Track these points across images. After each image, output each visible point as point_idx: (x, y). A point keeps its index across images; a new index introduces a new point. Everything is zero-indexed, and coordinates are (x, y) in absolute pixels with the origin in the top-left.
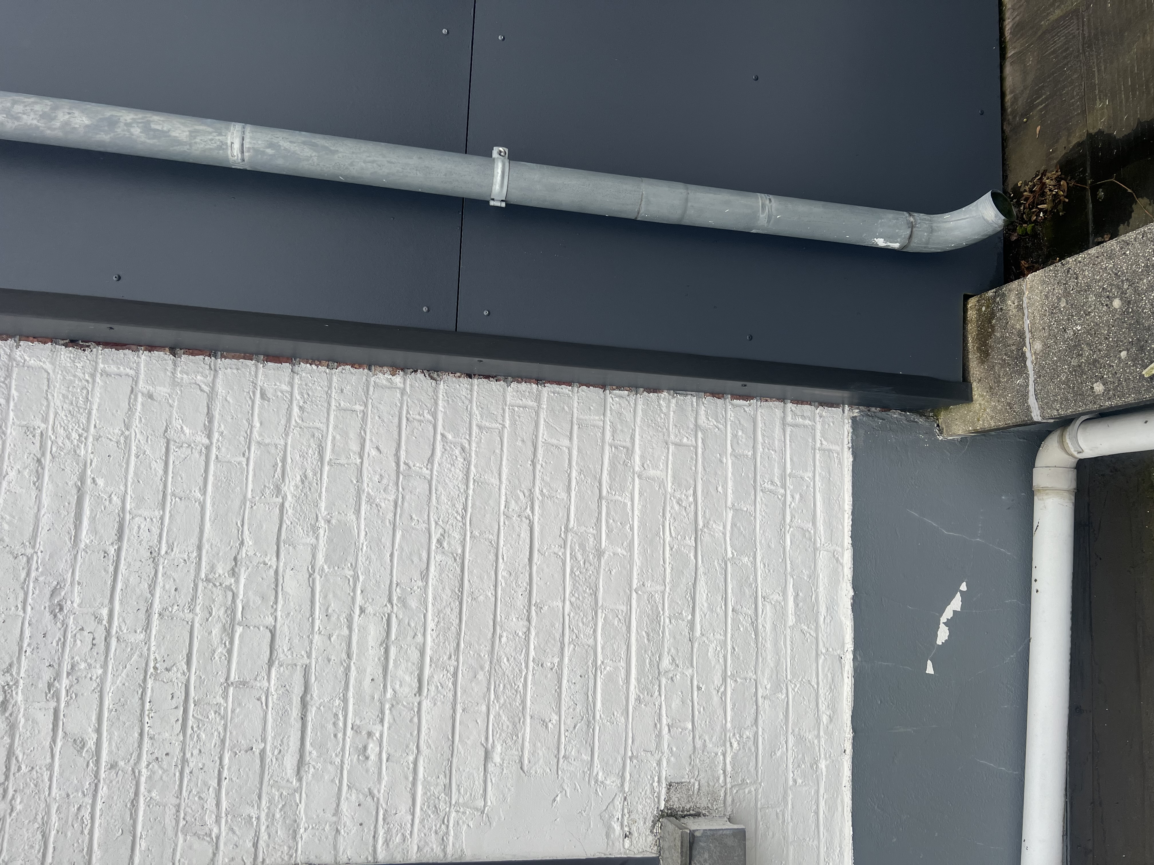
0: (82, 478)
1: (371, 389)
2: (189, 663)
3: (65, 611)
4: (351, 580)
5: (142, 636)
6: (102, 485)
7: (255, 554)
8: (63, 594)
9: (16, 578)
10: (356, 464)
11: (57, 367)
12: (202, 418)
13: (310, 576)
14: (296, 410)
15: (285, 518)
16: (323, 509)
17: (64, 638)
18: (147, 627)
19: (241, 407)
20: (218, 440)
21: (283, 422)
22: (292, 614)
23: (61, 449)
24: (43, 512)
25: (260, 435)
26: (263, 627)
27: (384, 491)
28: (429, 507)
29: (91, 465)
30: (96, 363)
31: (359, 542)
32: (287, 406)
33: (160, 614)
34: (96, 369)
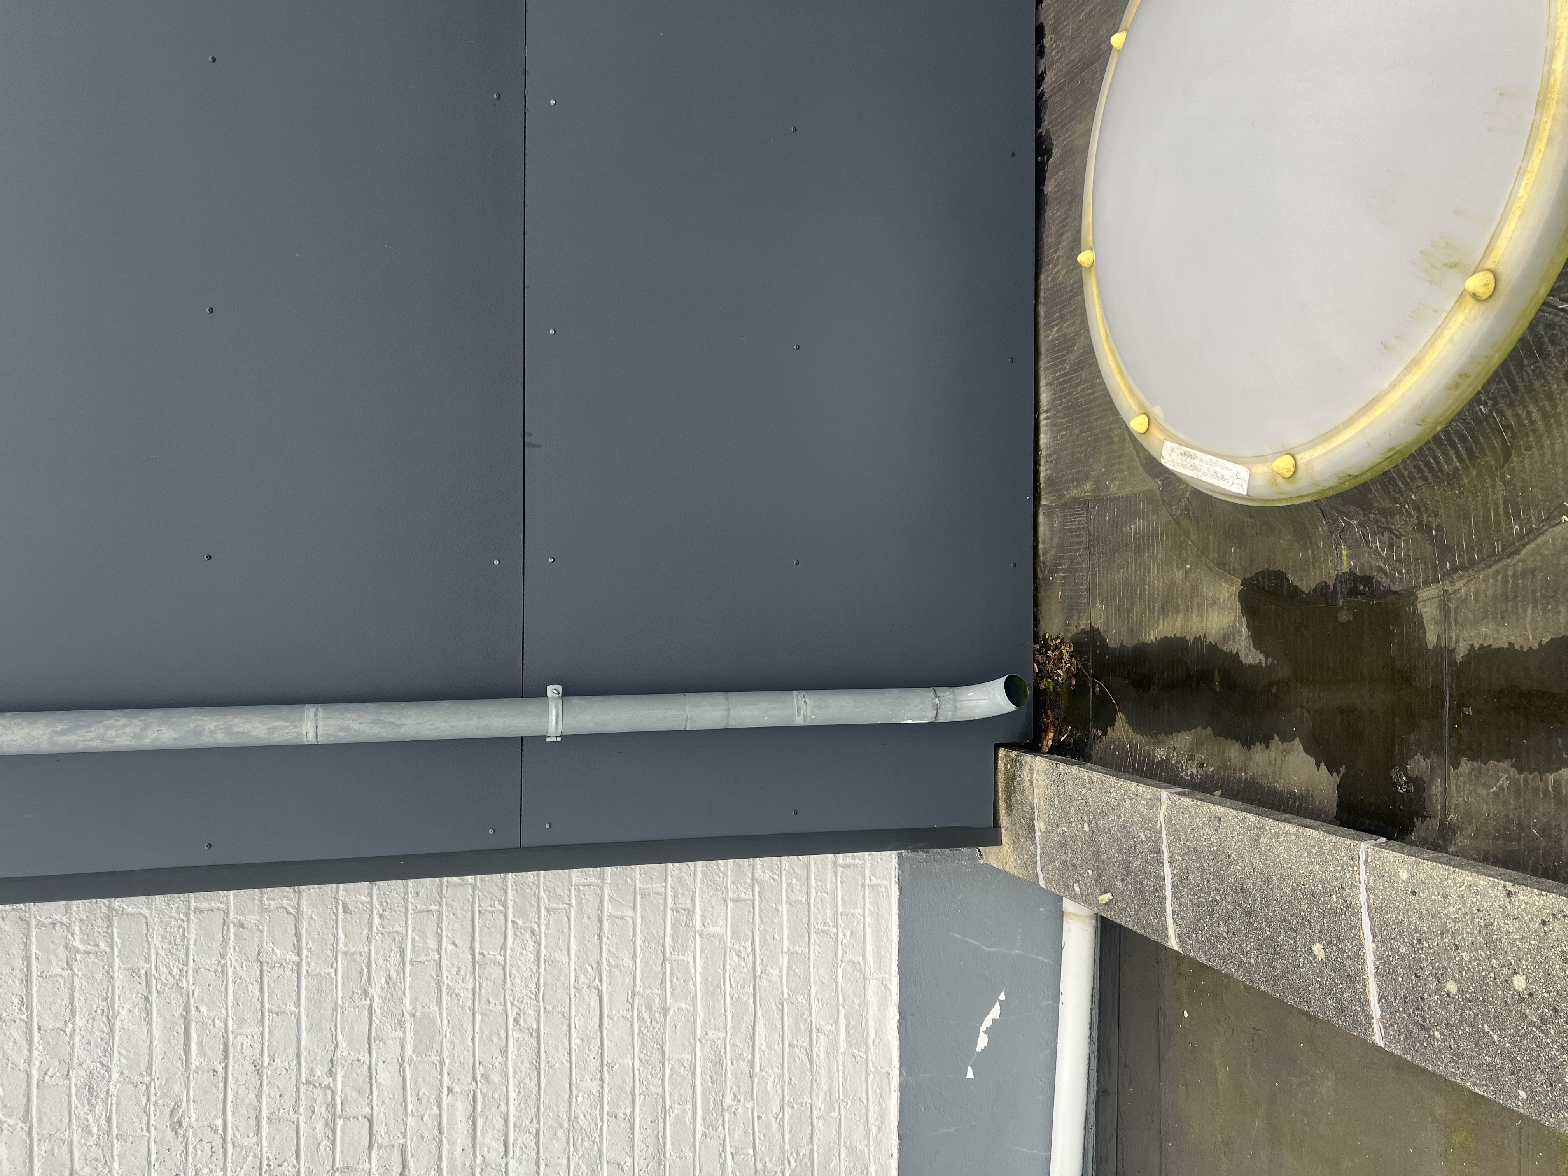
0: (187, 1008)
1: (445, 888)
2: (298, 1157)
3: (185, 1127)
4: (438, 1064)
5: (255, 1139)
6: (205, 1012)
7: (349, 1054)
8: (180, 1112)
9: (138, 1103)
10: (435, 960)
11: (154, 911)
12: (291, 939)
13: (400, 1067)
14: (376, 919)
15: (374, 1018)
16: (408, 1005)
17: (186, 1150)
18: (258, 1132)
19: (326, 922)
20: (307, 956)
21: (366, 931)
22: (386, 1101)
23: (165, 985)
24: (155, 1044)
25: (346, 946)
26: (362, 1117)
27: (462, 981)
28: (504, 990)
29: (193, 995)
30: (189, 902)
31: (442, 1030)
32: (368, 916)
33: (268, 1119)
34: (189, 908)
